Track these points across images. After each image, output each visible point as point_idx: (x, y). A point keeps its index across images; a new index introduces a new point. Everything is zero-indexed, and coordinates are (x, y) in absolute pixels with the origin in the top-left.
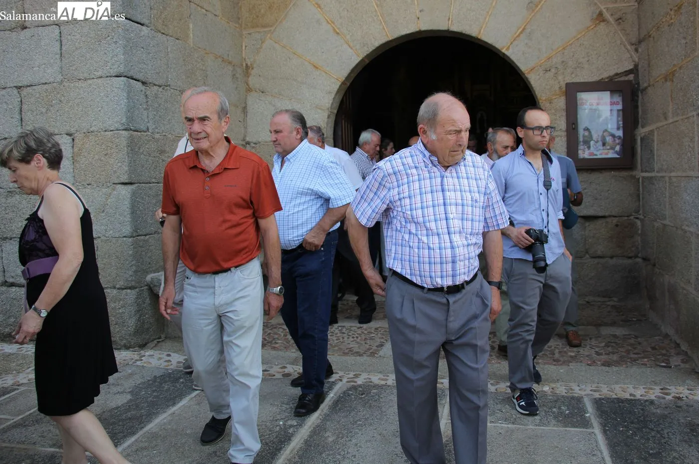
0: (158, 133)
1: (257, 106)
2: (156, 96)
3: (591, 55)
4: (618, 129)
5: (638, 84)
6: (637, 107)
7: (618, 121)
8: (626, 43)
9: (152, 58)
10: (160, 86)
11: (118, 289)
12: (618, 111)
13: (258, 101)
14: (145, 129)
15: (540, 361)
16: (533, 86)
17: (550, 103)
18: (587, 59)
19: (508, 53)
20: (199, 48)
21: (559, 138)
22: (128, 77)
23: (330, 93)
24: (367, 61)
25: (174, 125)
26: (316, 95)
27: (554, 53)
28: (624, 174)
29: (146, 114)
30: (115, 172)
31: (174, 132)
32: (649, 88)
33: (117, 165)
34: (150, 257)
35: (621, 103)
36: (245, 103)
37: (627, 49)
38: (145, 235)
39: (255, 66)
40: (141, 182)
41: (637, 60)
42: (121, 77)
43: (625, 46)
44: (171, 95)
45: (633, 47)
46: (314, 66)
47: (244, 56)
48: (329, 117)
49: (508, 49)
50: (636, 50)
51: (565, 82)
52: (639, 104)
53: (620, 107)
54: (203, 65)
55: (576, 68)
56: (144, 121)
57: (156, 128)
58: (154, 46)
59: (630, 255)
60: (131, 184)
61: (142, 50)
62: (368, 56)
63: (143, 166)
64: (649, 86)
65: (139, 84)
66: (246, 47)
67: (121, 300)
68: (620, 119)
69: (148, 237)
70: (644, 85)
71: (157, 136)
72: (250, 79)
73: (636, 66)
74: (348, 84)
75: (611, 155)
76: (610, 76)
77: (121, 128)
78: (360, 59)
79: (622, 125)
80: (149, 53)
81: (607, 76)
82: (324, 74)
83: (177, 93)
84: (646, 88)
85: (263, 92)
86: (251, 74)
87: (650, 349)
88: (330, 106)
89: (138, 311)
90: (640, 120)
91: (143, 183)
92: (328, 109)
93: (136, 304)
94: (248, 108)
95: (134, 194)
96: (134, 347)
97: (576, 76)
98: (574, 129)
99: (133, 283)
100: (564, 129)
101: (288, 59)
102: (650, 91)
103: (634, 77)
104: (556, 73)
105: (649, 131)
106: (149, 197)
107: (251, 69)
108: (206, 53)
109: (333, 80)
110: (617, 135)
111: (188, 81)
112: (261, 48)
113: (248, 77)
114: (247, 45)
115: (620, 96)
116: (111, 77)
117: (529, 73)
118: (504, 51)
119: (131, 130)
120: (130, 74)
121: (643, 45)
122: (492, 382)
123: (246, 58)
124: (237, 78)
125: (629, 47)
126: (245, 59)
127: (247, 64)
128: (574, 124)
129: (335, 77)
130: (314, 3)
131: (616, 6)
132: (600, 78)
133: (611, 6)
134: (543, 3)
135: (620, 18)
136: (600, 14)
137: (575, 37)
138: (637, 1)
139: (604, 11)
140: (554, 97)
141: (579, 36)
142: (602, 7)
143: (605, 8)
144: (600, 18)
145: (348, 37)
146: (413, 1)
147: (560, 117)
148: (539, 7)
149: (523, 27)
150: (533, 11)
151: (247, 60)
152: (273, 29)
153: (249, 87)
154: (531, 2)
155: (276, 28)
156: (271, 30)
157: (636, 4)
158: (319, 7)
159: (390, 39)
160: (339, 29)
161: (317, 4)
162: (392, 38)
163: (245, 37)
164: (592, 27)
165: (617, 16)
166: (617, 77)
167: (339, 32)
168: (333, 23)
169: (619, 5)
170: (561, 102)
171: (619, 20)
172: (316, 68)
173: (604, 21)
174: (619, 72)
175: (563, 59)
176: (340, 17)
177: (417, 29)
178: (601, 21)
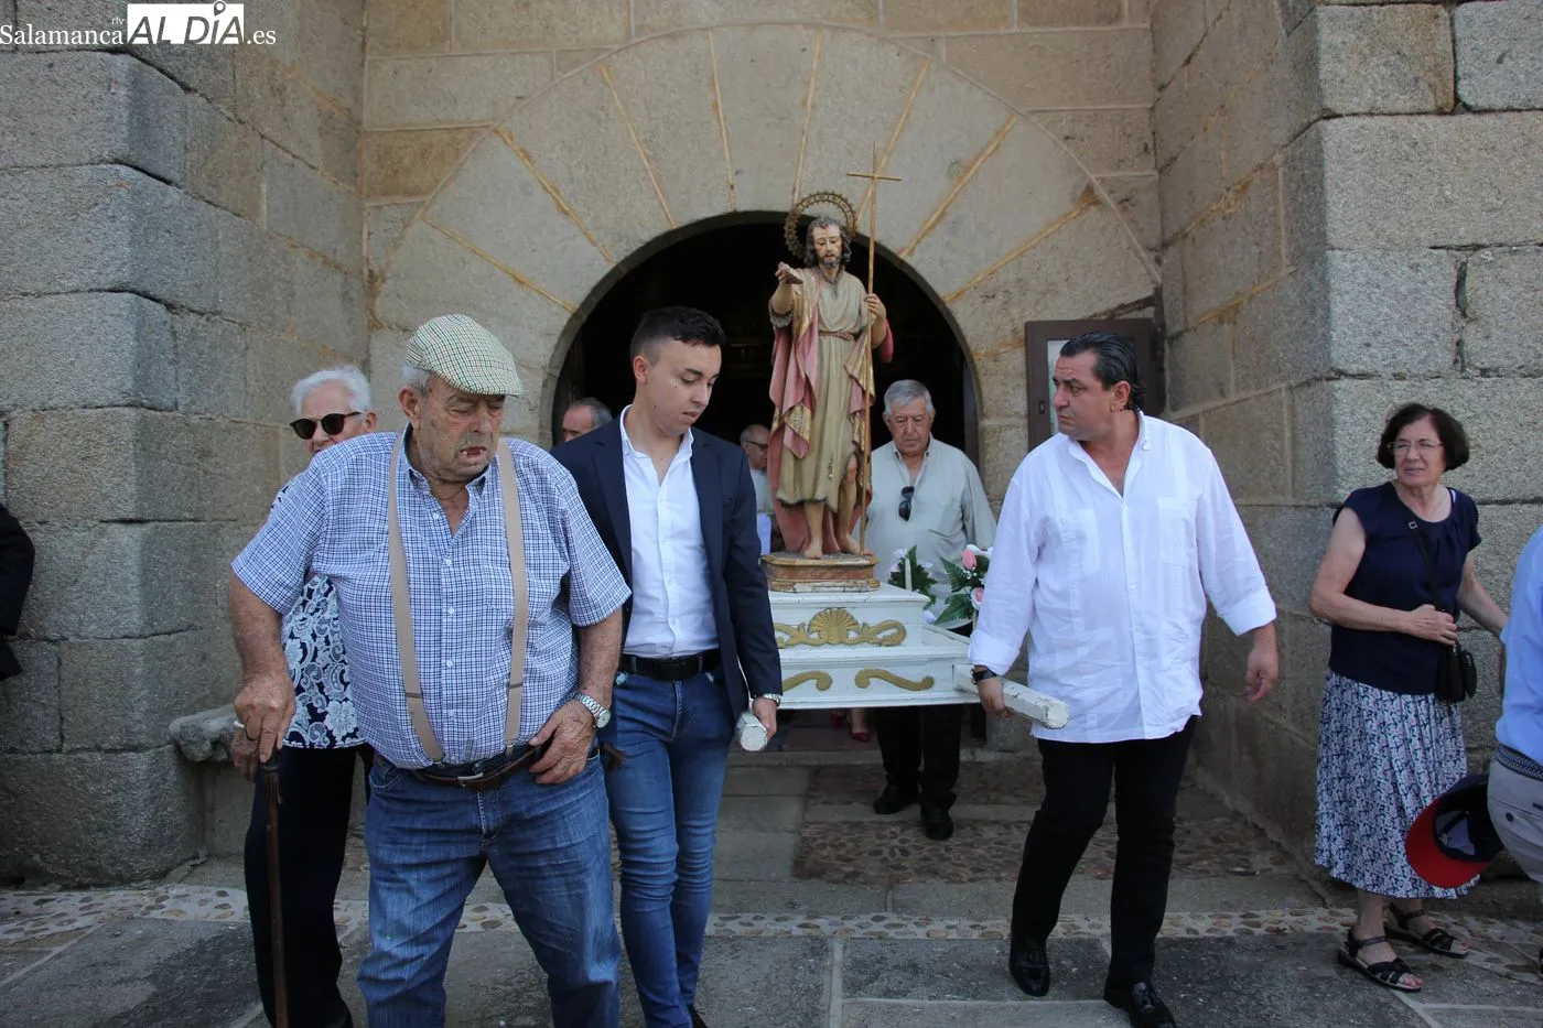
0: (196, 414)
1: (392, 359)
2: (194, 335)
3: (1073, 268)
5: (1163, 326)
6: (1161, 370)
8: (1139, 246)
9: (187, 254)
10: (202, 314)
11: (107, 751)
13: (393, 347)
14: (170, 404)
15: (1003, 875)
16: (962, 327)
17: (995, 361)
18: (1064, 276)
19: (910, 261)
20: (280, 235)
21: (1014, 430)
22: (138, 294)
23: (548, 334)
24: (625, 271)
25: (228, 397)
26: (519, 338)
27: (1001, 263)
29: (173, 372)
30: (106, 496)
31: (228, 412)
32: (1186, 334)
33: (109, 482)
34: (178, 681)
36: (367, 351)
37: (1140, 258)
38: (169, 633)
39: (388, 275)
40: (163, 517)
41: (1159, 280)
42: (122, 291)
43: (1136, 253)
44: (224, 332)
45: (1152, 255)
46: (515, 278)
47: (364, 253)
48: (545, 384)
49: (911, 253)
50: (1158, 261)
51: (1025, 320)
52: (1166, 364)
54: (287, 270)
55: (1044, 294)
56: (170, 388)
57: (193, 402)
58: (190, 229)
60: (141, 522)
61: (168, 235)
62: (627, 261)
63: (165, 485)
64: (1186, 330)
65: (160, 308)
66: (370, 234)
67: (113, 775)
69: (173, 637)
70: (1173, 329)
71: (194, 420)
72: (378, 302)
73: (1158, 291)
74: (585, 317)
76: (1109, 310)
77: (121, 402)
78: (612, 266)
80: (182, 244)
81: (1104, 309)
82: (536, 296)
83: (235, 328)
84: (1179, 335)
85: (405, 331)
86: (379, 292)
87: (1208, 843)
88: (548, 362)
89: (153, 799)
90: (1168, 396)
91: (164, 521)
92: (544, 368)
93: (148, 785)
94: (373, 362)
95: (148, 542)
96: (141, 880)
97: (1046, 307)
98: (1042, 412)
99: (143, 739)
100: (1023, 413)
101: (461, 264)
102: (1188, 338)
103: (1155, 312)
104: (1006, 303)
105: (1187, 418)
106: (177, 550)
107: (379, 280)
108: (294, 247)
109: (555, 309)
111: (257, 305)
112: (402, 237)
113: (374, 297)
114: (371, 230)
116: (100, 291)
117: (953, 301)
118: (903, 256)
119: (142, 405)
120: (145, 285)
121: (1172, 250)
122: (916, 919)
123: (371, 257)
124: (352, 299)
125: (1143, 255)
126: (367, 259)
127: (371, 272)
128: (1042, 402)
129: (560, 302)
130: (516, 148)
131: (1119, 174)
132: (1091, 314)
133: (1109, 175)
134: (978, 164)
135: (1127, 200)
136: (1089, 190)
137: (1040, 233)
138: (1156, 167)
139: (1097, 183)
140: (1003, 350)
141: (1050, 231)
142: (1093, 177)
143: (1097, 179)
144: (1089, 197)
145: (587, 221)
146: (721, 151)
147: (1014, 389)
148: (972, 172)
149: (941, 210)
150: (960, 179)
151: (371, 262)
152: (428, 198)
153: (375, 318)
154: (957, 162)
155: (434, 197)
156: (424, 201)
157: (1155, 173)
158: (528, 156)
159: (675, 227)
160: (568, 203)
161: (522, 151)
162: (679, 225)
163: (369, 214)
164: (1074, 214)
165: (1121, 195)
166: (1122, 312)
167: (567, 209)
168: (557, 191)
169: (1124, 174)
170: (1016, 360)
171: (1124, 202)
172: (521, 283)
173: (1096, 202)
174: (1126, 303)
175: (1019, 275)
176: (572, 181)
177: (730, 210)
178: (1090, 204)
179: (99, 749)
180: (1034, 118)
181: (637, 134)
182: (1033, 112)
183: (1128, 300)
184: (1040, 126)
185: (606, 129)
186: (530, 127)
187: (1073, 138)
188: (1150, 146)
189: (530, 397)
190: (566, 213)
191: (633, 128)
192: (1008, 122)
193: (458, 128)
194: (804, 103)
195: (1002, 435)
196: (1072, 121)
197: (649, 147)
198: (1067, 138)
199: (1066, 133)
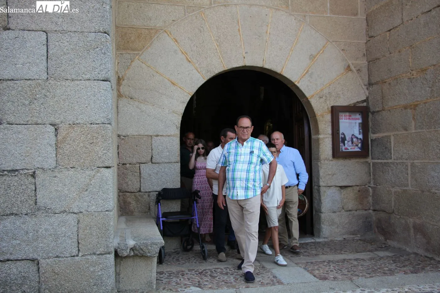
1: (126, 108)
3: (344, 90)
4: (360, 134)
5: (369, 108)
7: (359, 129)
8: (362, 84)
11: (98, 255)
12: (359, 123)
13: (127, 104)
16: (313, 106)
17: (322, 117)
18: (342, 92)
19: (298, 85)
21: (328, 139)
22: (110, 82)
23: (183, 102)
26: (173, 103)
27: (325, 87)
28: (362, 160)
30: (100, 158)
32: (383, 111)
33: (102, 152)
35: (361, 119)
36: (117, 105)
39: (125, 78)
41: (368, 94)
42: (107, 81)
43: (361, 86)
45: (366, 87)
46: (172, 83)
49: (298, 82)
50: (367, 89)
51: (331, 105)
52: (370, 120)
53: (360, 121)
55: (336, 97)
59: (366, 208)
60: (110, 167)
66: (118, 63)
67: (100, 264)
68: (360, 128)
72: (121, 88)
73: (367, 98)
75: (357, 149)
76: (354, 103)
77: (106, 123)
78: (205, 81)
79: (361, 132)
81: (353, 103)
82: (179, 89)
84: (378, 111)
85: (131, 98)
86: (121, 84)
88: (183, 112)
92: (181, 114)
94: (119, 109)
97: (337, 101)
98: (338, 133)
100: (330, 134)
101: (152, 76)
102: (384, 113)
103: (367, 104)
104: (325, 99)
107: (122, 80)
109: (186, 94)
110: (359, 138)
112: (130, 65)
113: (120, 86)
114: (119, 62)
115: (360, 115)
116: (98, 80)
117: (311, 98)
118: (296, 83)
121: (376, 86)
123: (119, 71)
125: (363, 87)
126: (117, 72)
127: (120, 77)
128: (338, 130)
129: (187, 92)
130: (172, 38)
131: (357, 62)
132: (349, 104)
133: (354, 62)
134: (318, 56)
135: (359, 70)
136: (349, 66)
137: (335, 79)
138: (367, 61)
139: (351, 65)
140: (325, 114)
141: (338, 78)
142: (350, 62)
143: (351, 63)
144: (348, 68)
145: (197, 65)
146: (241, 46)
147: (328, 126)
148: (316, 58)
149: (307, 69)
150: (313, 60)
151: (119, 73)
152: (141, 53)
153: (120, 93)
154: (312, 55)
155: (143, 52)
156: (139, 53)
157: (367, 62)
158: (177, 41)
159: (226, 69)
160: (190, 58)
161: (175, 39)
162: (228, 69)
163: (118, 56)
164: (345, 73)
165: (357, 69)
166: (357, 104)
167: (190, 60)
168: (187, 54)
169: (358, 62)
170: (328, 117)
171: (359, 71)
172: (174, 84)
173: (351, 70)
174: (359, 101)
175: (329, 91)
176: (192, 51)
177: (244, 65)
178: (349, 71)
179: (94, 254)
180: (334, 43)
181: (214, 37)
182: (334, 41)
183: (360, 100)
184: (335, 46)
185: (204, 34)
186: (177, 31)
187: (344, 50)
188: (365, 54)
189: (177, 124)
190: (190, 62)
191: (212, 35)
192: (326, 44)
193: (151, 29)
194: (267, 32)
195: (324, 140)
196: (344, 45)
197: (218, 42)
198: (343, 50)
199: (342, 48)
